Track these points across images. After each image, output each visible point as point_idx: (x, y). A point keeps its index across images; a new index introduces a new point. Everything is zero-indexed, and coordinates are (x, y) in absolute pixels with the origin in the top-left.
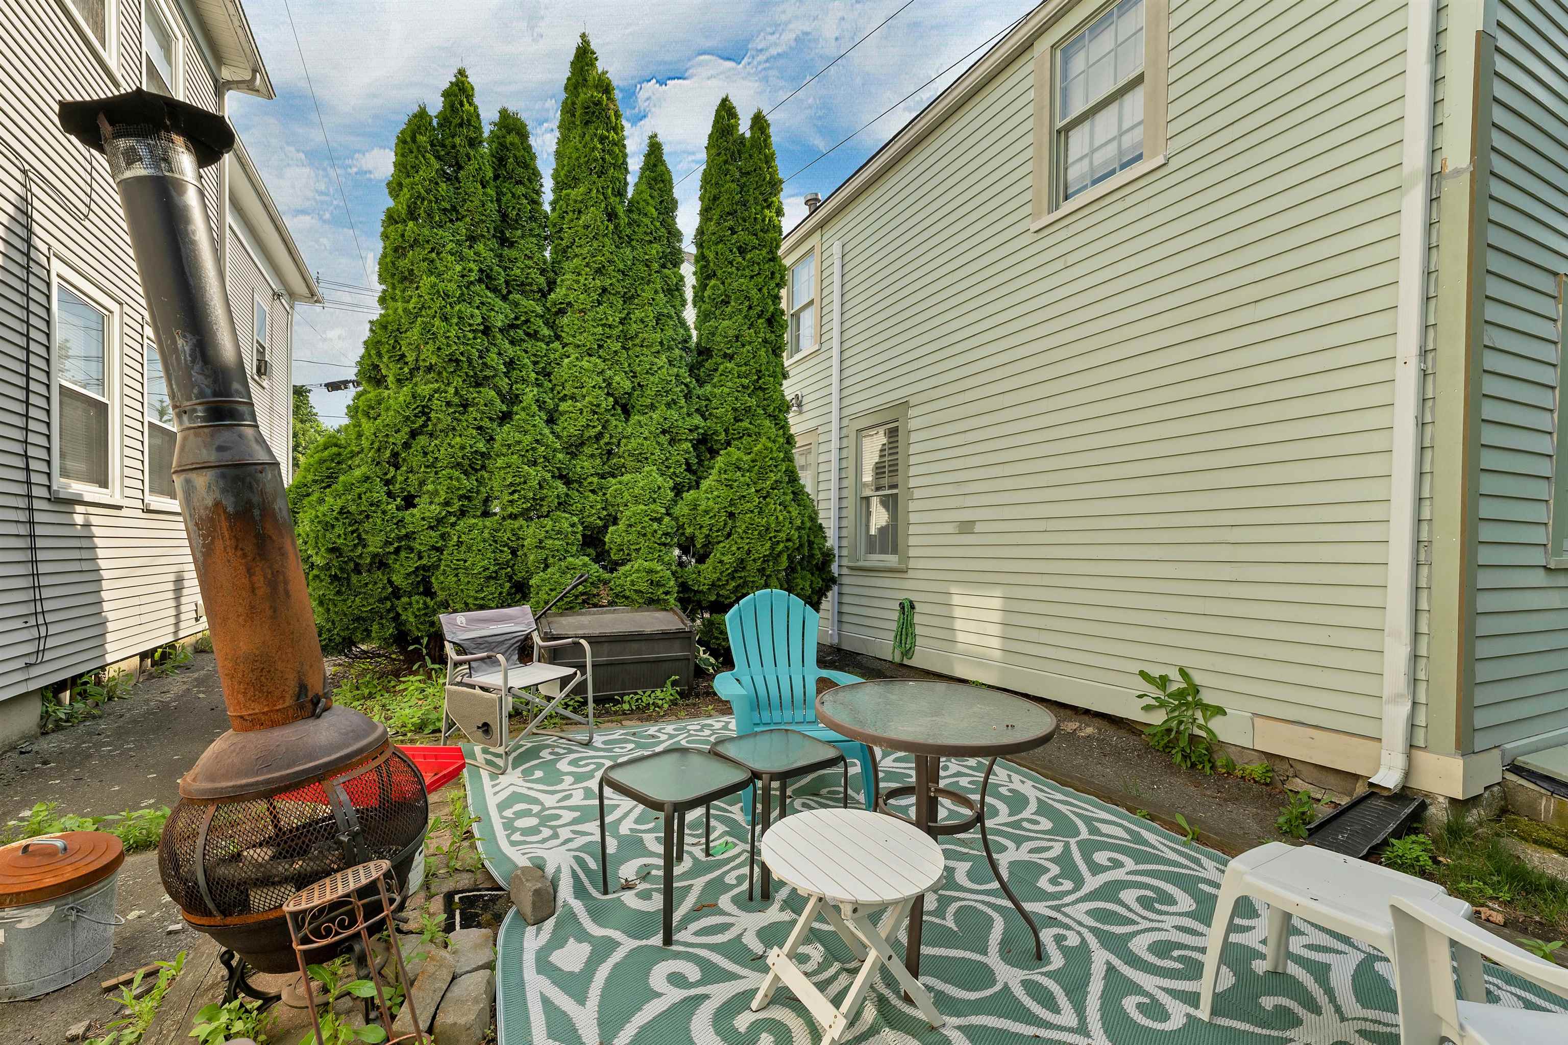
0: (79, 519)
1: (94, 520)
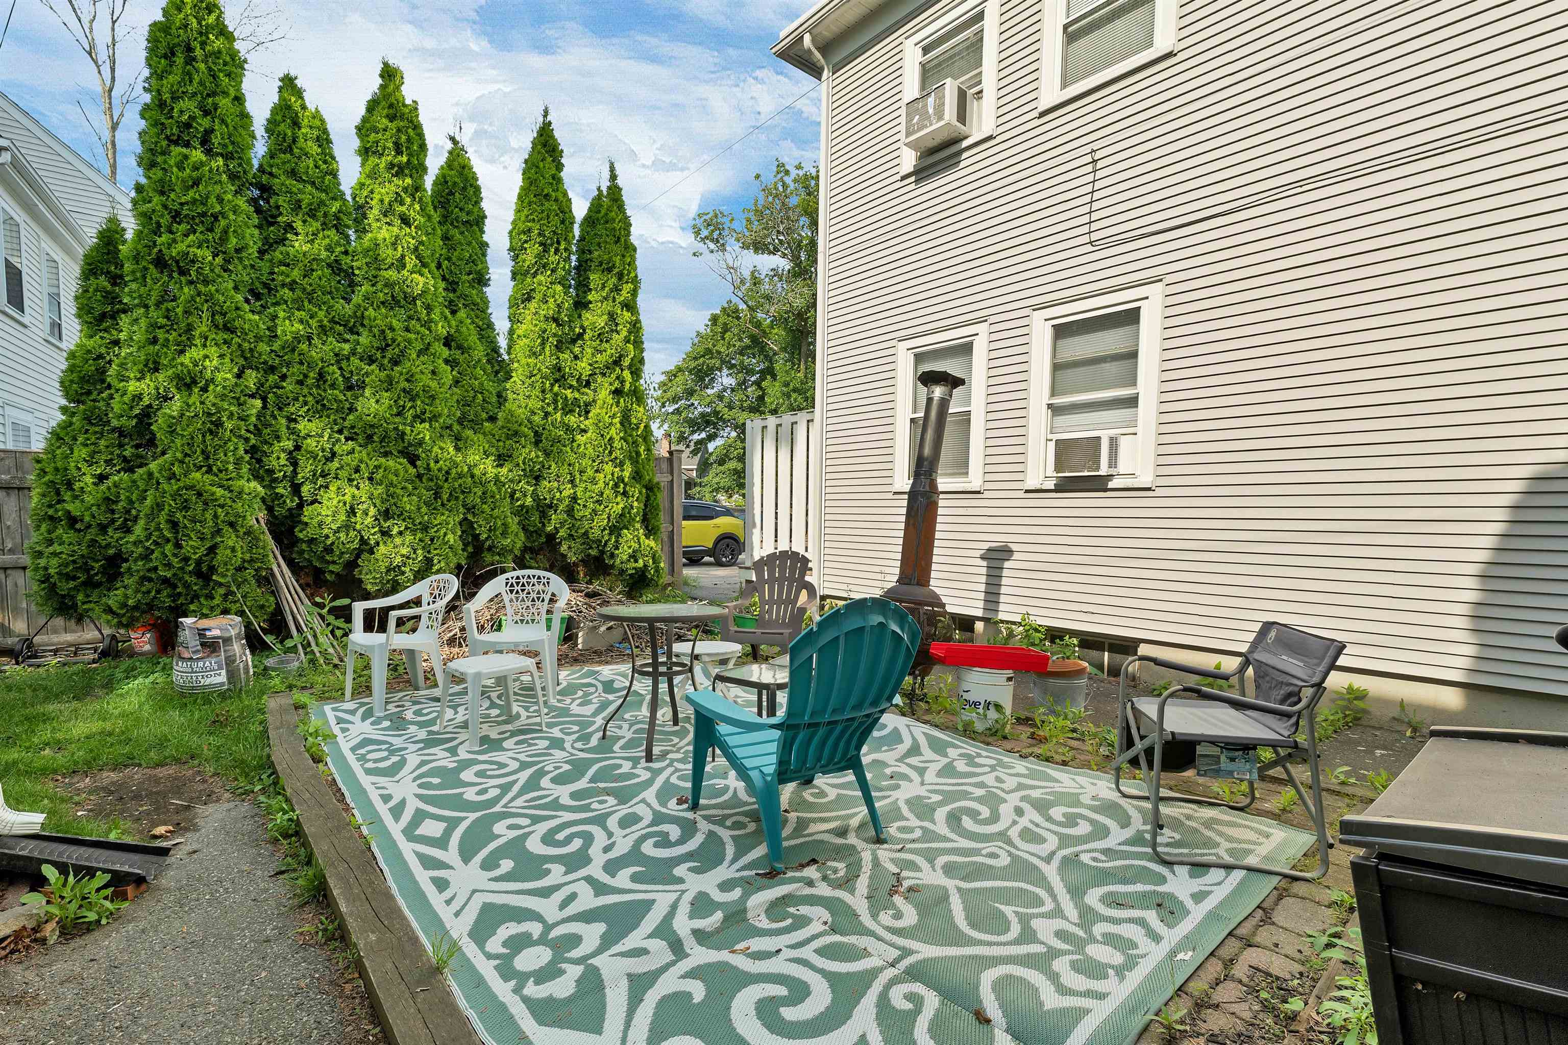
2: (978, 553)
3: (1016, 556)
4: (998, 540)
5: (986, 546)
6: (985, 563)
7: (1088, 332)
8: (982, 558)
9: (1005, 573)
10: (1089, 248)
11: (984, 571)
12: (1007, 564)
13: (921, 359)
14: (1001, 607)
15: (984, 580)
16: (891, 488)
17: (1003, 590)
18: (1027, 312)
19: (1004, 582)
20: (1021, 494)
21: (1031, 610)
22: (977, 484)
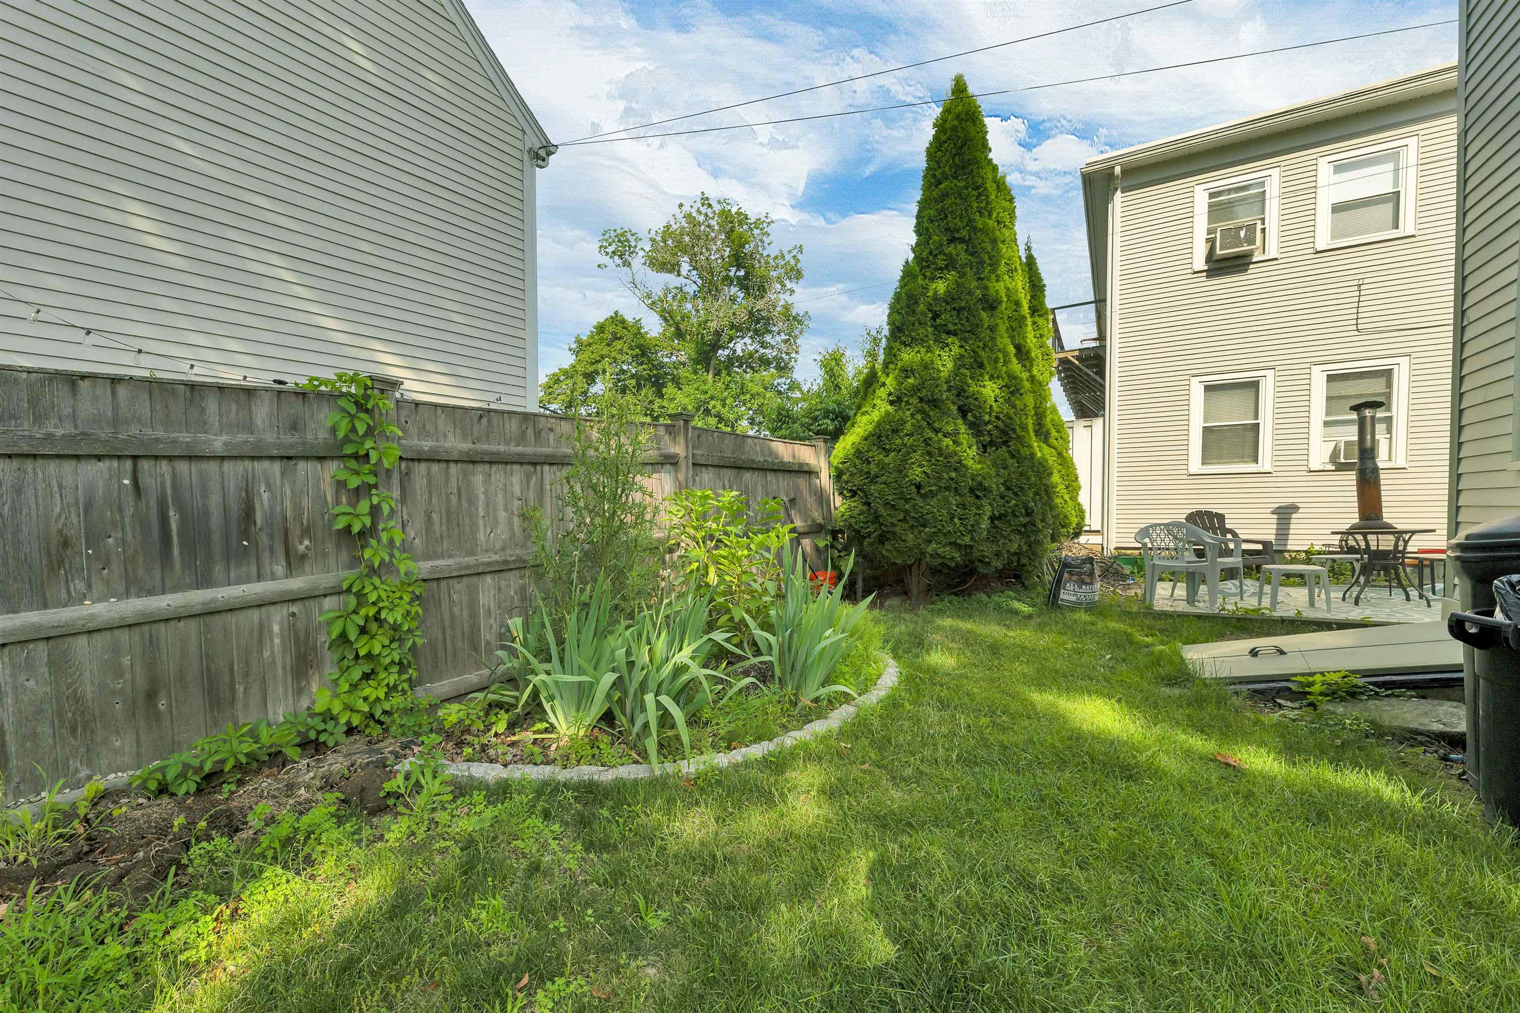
2: (1269, 511)
3: (1301, 510)
4: (1286, 502)
5: (1277, 505)
6: (1275, 517)
8: (1273, 513)
9: (1293, 521)
10: (1354, 333)
11: (1275, 521)
12: (1294, 516)
13: (1210, 389)
14: (1289, 542)
15: (1275, 526)
16: (1185, 472)
17: (1291, 532)
18: (1308, 365)
19: (1292, 526)
20: (1305, 473)
21: (1314, 542)
22: (1267, 468)
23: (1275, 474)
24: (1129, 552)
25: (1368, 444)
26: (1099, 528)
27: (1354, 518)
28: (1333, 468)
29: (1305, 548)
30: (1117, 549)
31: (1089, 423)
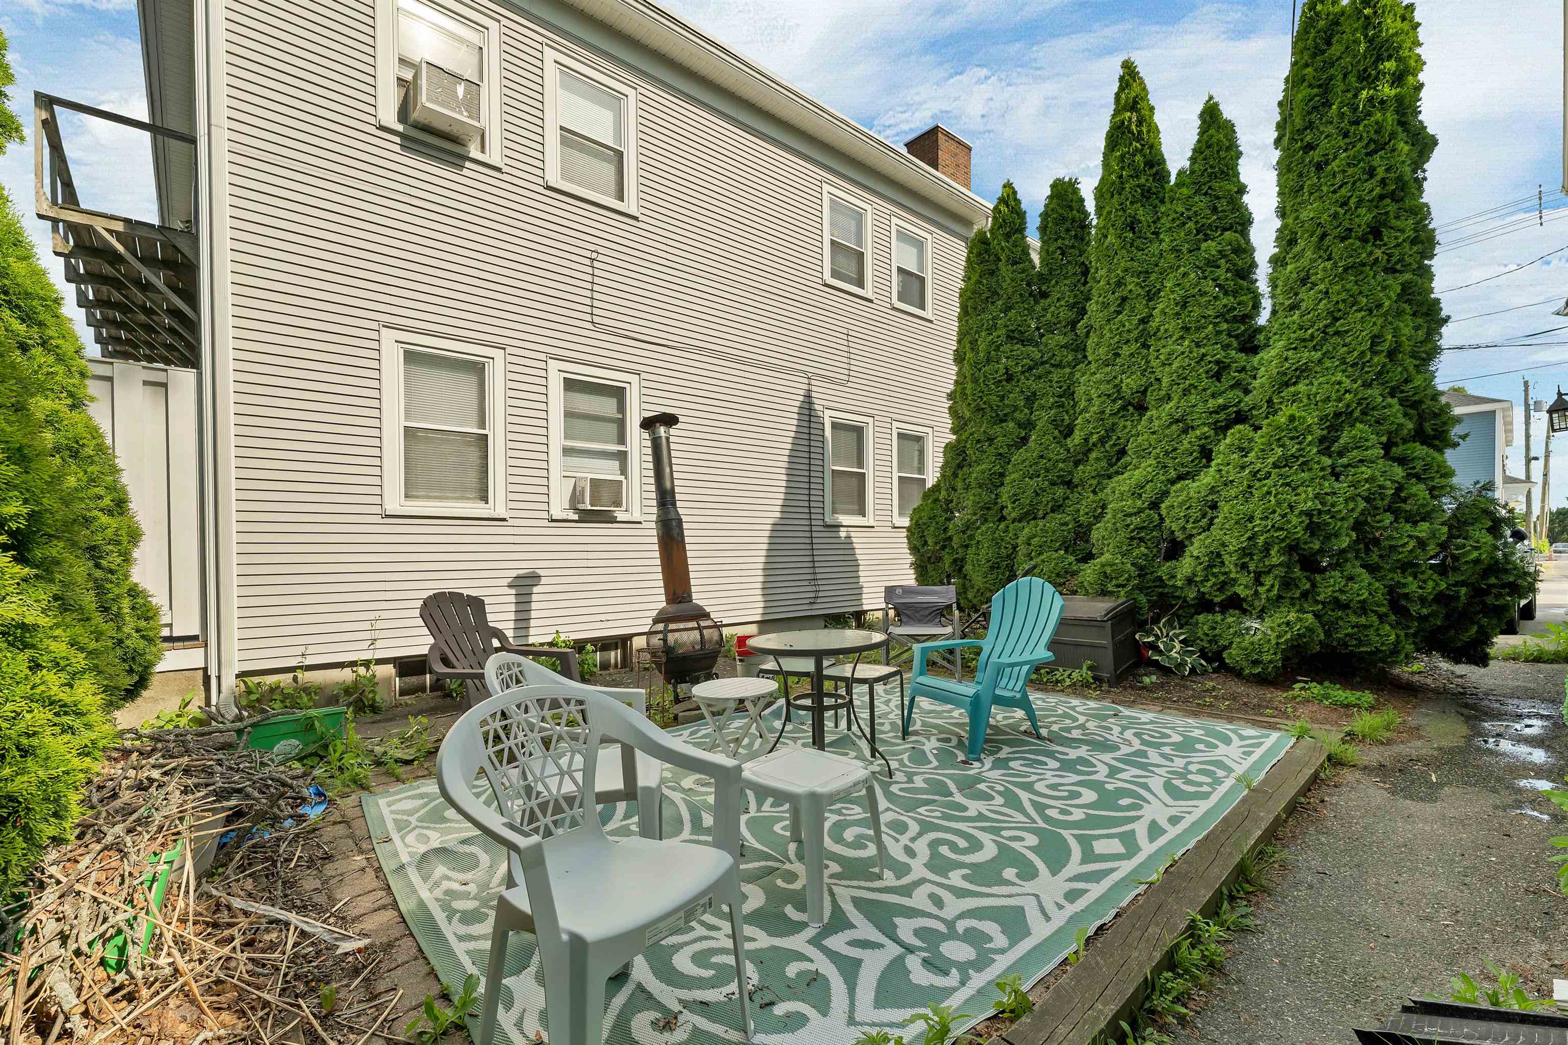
0: (843, 534)
1: (852, 534)
2: (506, 582)
3: (544, 581)
4: (525, 567)
5: (514, 573)
6: (513, 591)
7: (591, 393)
8: (509, 586)
9: (534, 597)
10: (590, 326)
11: (513, 599)
12: (536, 589)
13: (412, 357)
14: (532, 631)
15: (513, 608)
16: (377, 510)
17: (533, 614)
18: (543, 357)
19: (534, 606)
20: (546, 523)
21: (560, 629)
22: (501, 512)
23: (511, 522)
24: (270, 680)
25: (668, 485)
26: (195, 630)
27: (659, 602)
28: (576, 517)
29: (549, 639)
30: (241, 675)
31: (159, 377)
